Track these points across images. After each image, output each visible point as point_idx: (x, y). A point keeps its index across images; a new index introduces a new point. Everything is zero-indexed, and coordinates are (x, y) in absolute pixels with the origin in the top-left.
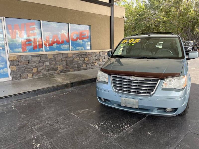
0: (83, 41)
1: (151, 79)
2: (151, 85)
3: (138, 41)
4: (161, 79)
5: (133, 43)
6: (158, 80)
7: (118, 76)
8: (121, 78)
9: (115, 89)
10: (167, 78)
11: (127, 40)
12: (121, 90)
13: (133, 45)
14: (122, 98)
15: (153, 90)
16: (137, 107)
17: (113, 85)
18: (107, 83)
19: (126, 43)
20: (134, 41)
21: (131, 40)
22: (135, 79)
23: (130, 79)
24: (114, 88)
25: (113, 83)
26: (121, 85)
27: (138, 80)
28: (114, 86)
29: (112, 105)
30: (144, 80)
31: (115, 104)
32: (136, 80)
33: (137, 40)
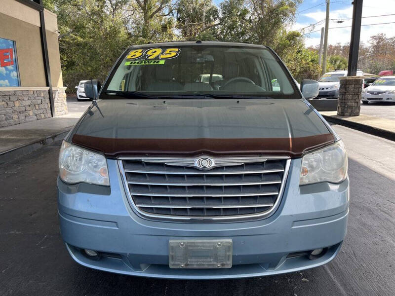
0: (7, 69)
1: (264, 159)
2: (266, 181)
3: (173, 54)
4: (294, 157)
5: (162, 59)
6: (285, 161)
7: (144, 159)
8: (162, 165)
9: (140, 207)
10: (310, 151)
11: (141, 50)
12: (167, 211)
13: (162, 62)
14: (171, 241)
15: (276, 196)
16: (228, 265)
17: (130, 195)
18: (105, 190)
19: (139, 58)
20: (162, 54)
21: (153, 50)
22: (213, 164)
23: (196, 164)
24: (136, 207)
25: (131, 186)
26: (163, 189)
27: (222, 168)
28: (134, 197)
29: (130, 270)
30: (242, 166)
31: (142, 266)
32: (216, 169)
33: (170, 51)
